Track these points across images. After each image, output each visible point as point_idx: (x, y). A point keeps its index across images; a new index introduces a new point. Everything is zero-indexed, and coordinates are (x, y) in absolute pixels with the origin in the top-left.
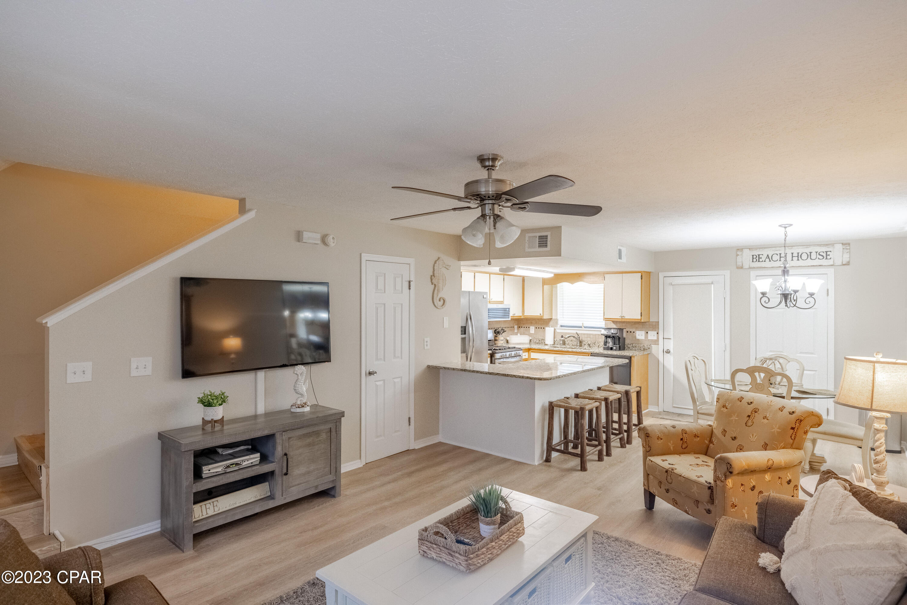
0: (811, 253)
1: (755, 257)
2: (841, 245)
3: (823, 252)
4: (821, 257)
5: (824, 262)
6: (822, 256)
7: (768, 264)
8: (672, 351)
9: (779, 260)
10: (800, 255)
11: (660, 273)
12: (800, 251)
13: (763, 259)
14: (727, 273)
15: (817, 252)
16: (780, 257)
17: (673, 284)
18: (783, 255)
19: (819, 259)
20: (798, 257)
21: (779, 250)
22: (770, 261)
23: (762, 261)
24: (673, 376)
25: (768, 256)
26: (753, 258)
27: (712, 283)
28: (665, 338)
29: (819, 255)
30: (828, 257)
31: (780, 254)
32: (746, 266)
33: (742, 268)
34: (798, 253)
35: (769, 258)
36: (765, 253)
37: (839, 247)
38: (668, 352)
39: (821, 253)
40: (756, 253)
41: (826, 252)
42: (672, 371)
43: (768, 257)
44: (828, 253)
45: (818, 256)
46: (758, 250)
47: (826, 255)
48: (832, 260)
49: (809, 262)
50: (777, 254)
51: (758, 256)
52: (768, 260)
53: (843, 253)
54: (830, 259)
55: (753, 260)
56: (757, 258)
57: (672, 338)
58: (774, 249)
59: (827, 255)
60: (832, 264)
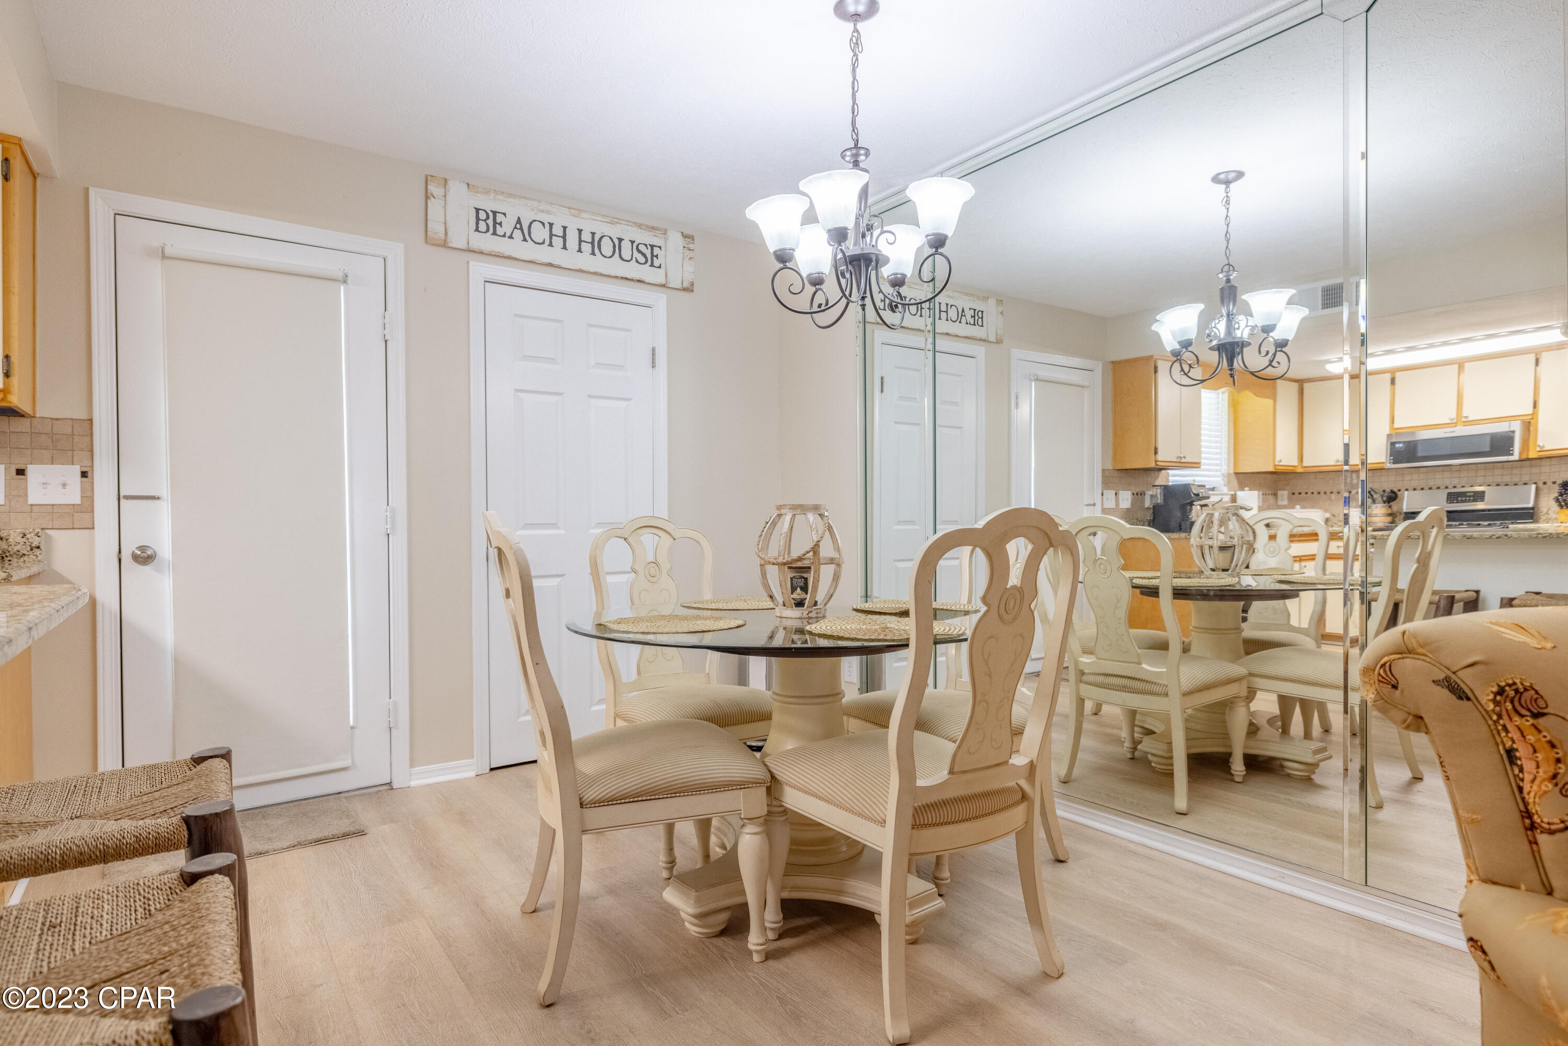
0: (620, 240)
1: (482, 215)
2: (680, 234)
3: (646, 245)
4: (642, 260)
5: (646, 273)
6: (644, 255)
7: (516, 247)
8: (165, 549)
9: (547, 242)
10: (597, 239)
11: (94, 195)
12: (601, 229)
13: (507, 227)
14: (395, 251)
15: (633, 242)
16: (551, 235)
17: (168, 251)
18: (558, 230)
19: (637, 261)
20: (592, 243)
21: (548, 212)
22: (525, 240)
23: (504, 236)
24: (177, 661)
25: (519, 221)
26: (478, 219)
27: (345, 282)
28: (127, 497)
29: (639, 251)
30: (656, 263)
31: (551, 225)
32: (457, 240)
33: (444, 244)
34: (593, 234)
35: (521, 229)
36: (512, 210)
37: (675, 241)
38: (144, 557)
39: (642, 248)
40: (489, 205)
41: (652, 246)
42: (168, 635)
43: (518, 226)
44: (656, 251)
45: (636, 254)
46: (492, 196)
47: (650, 257)
48: (662, 271)
49: (615, 266)
50: (543, 224)
51: (491, 215)
52: (517, 234)
53: (684, 258)
54: (660, 267)
55: (477, 224)
56: (490, 222)
57: (164, 490)
58: (535, 204)
59: (652, 255)
60: (664, 282)
